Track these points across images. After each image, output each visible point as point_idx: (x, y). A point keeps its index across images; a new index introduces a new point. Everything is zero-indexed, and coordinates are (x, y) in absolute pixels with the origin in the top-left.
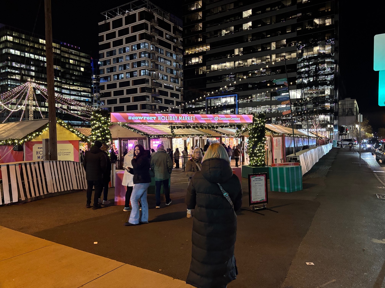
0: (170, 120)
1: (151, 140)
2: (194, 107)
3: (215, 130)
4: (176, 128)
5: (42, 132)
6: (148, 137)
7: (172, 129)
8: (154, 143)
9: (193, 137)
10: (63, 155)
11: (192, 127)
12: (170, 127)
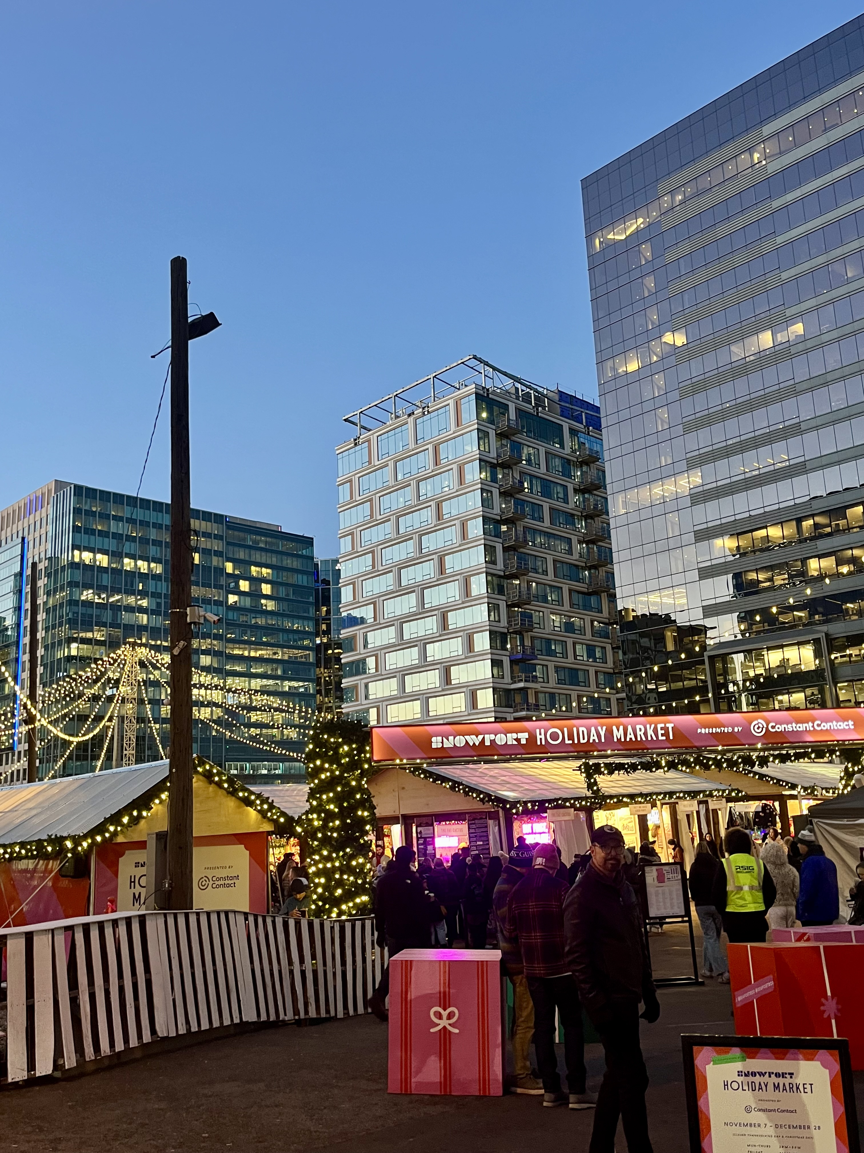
0: (582, 741)
1: (516, 819)
2: (665, 689)
3: (755, 773)
4: (603, 769)
5: (149, 809)
6: (504, 808)
7: (589, 776)
8: (528, 832)
9: (673, 800)
10: (214, 886)
11: (664, 764)
12: (580, 767)
